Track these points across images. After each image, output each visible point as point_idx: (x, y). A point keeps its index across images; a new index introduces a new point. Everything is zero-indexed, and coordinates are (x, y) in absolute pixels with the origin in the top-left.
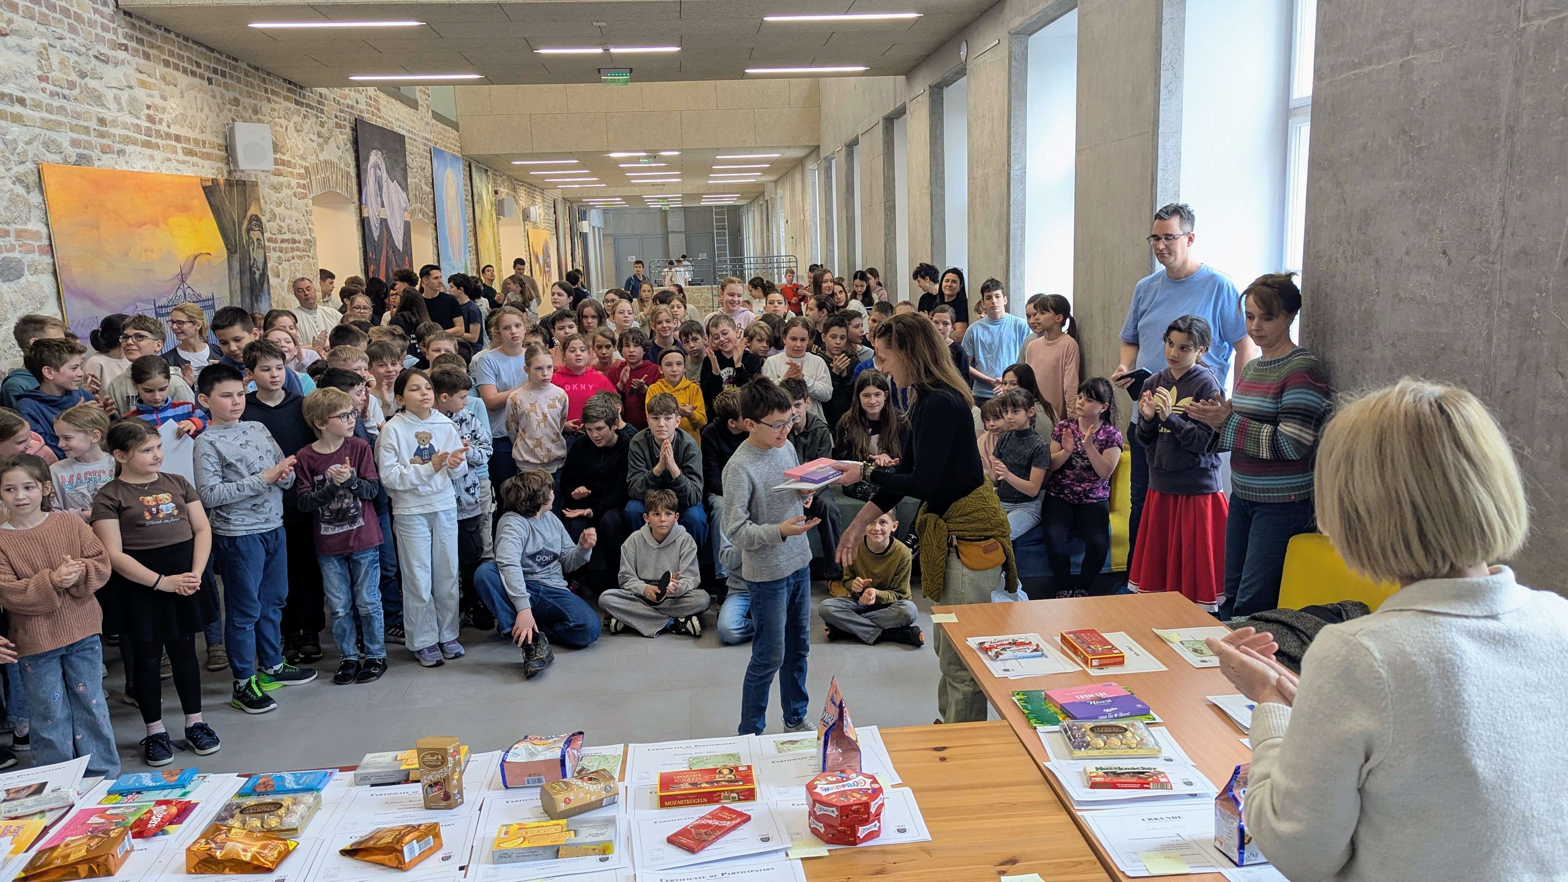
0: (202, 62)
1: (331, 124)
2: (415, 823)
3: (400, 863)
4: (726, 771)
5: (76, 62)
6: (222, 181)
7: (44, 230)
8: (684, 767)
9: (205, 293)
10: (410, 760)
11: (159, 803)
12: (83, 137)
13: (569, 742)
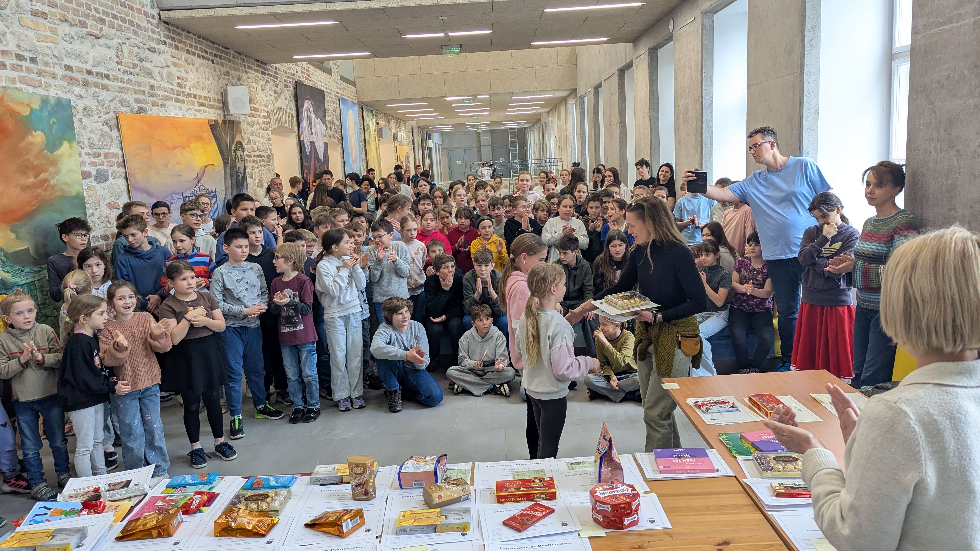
0: (209, 51)
1: (282, 85)
2: (349, 509)
3: (340, 533)
4: (537, 481)
5: (137, 53)
6: (220, 121)
7: (120, 153)
8: (510, 478)
9: (211, 189)
10: (343, 469)
11: (197, 493)
12: (142, 97)
13: (439, 461)
